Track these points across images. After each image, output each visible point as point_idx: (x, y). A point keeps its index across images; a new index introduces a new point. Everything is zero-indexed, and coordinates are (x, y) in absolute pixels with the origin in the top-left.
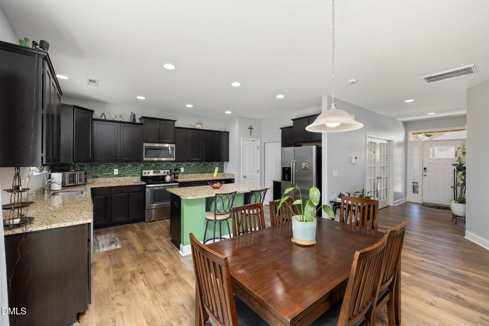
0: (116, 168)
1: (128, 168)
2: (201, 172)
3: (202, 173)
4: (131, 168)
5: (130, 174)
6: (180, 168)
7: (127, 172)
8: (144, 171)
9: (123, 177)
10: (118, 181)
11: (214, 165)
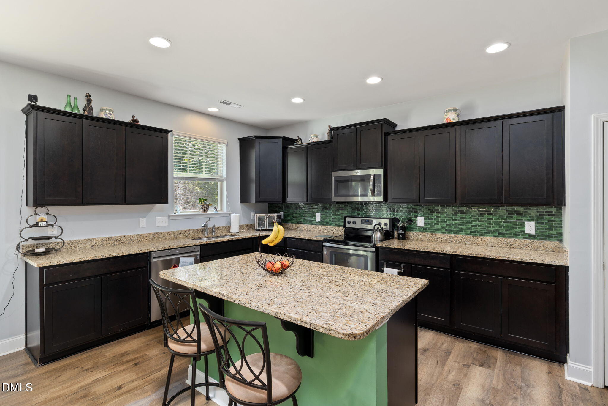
5: (334, 223)
6: (416, 217)
7: (331, 219)
8: (348, 219)
9: (325, 225)
11: (518, 214)
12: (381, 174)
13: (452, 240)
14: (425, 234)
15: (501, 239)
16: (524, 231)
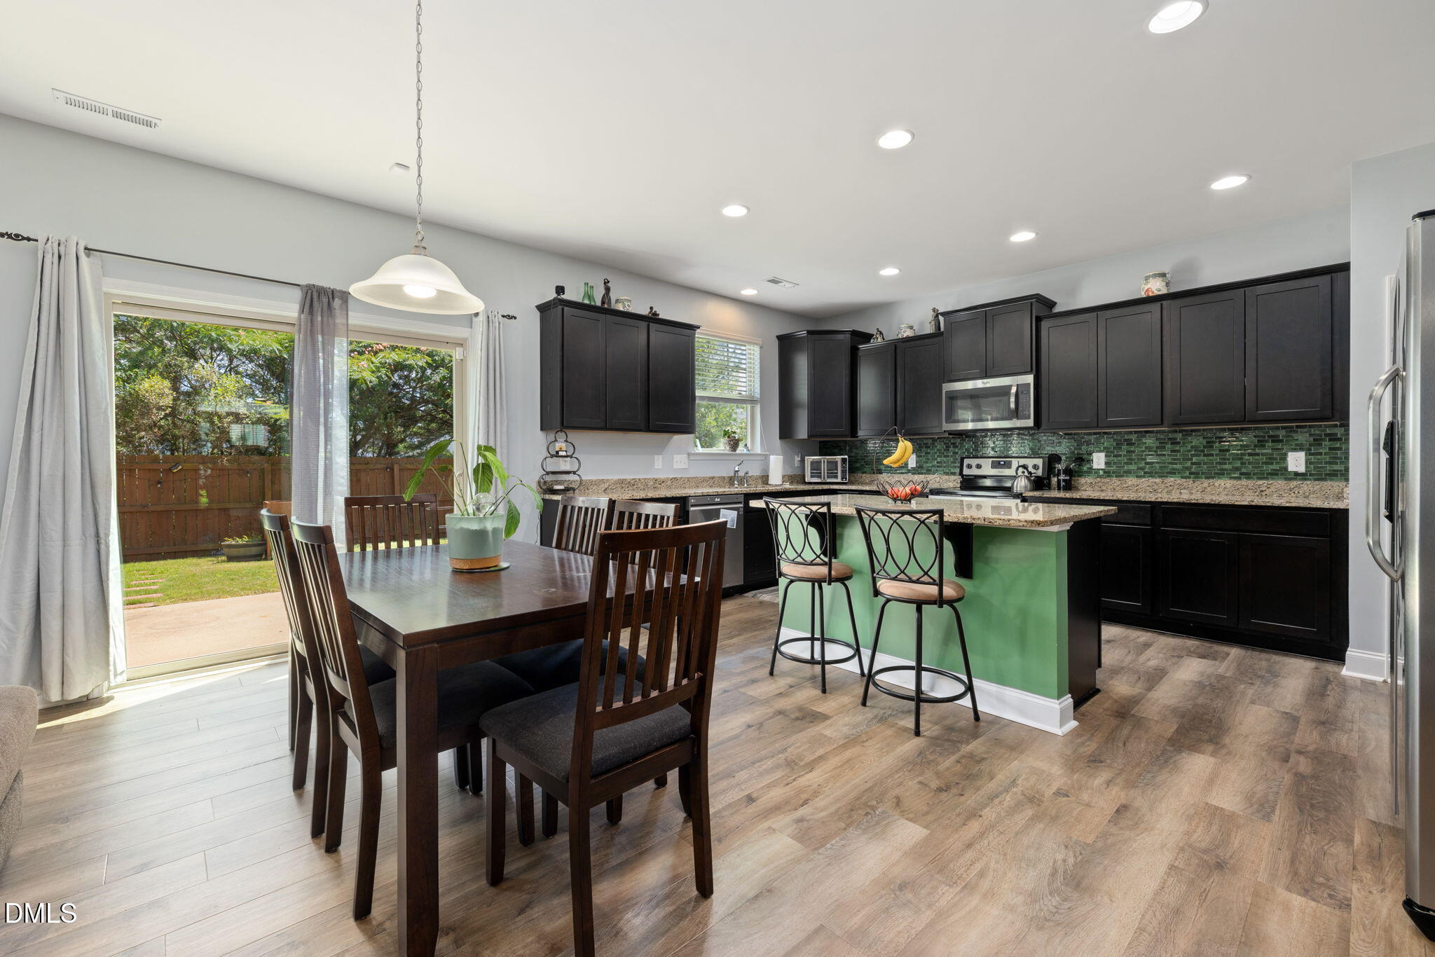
5: (941, 469)
6: (1090, 454)
7: (935, 463)
8: (966, 462)
9: (925, 474)
11: (1276, 440)
12: (1029, 384)
13: (1156, 487)
14: (1107, 480)
15: (1244, 482)
16: (1286, 469)
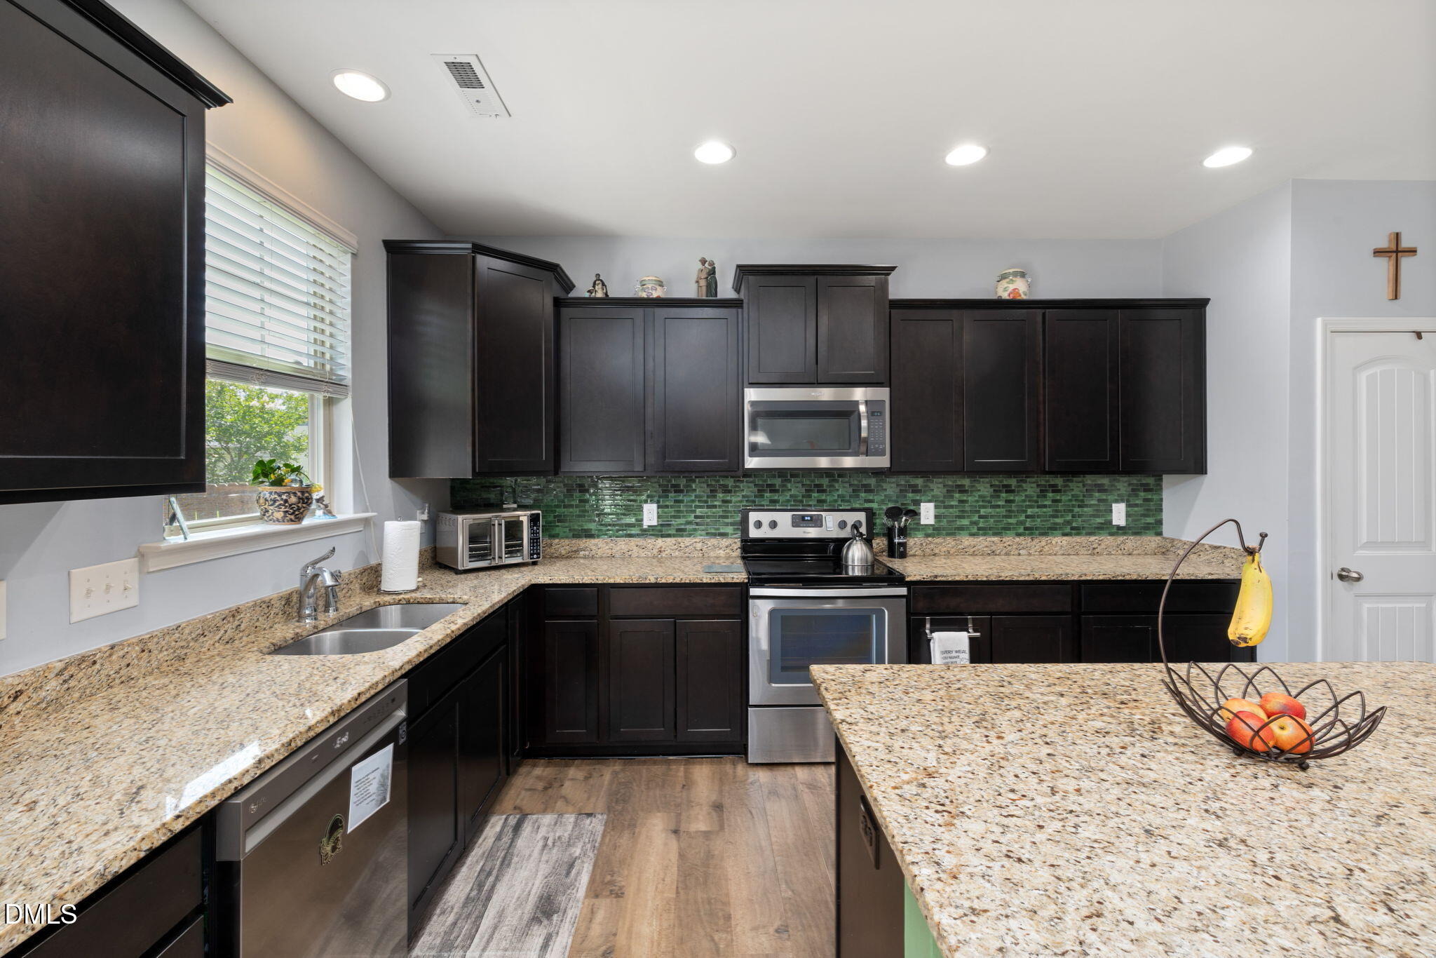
0: (651, 499)
1: (693, 501)
2: (1026, 529)
3: (1030, 531)
4: (706, 502)
5: (703, 527)
6: (917, 503)
7: (691, 518)
8: (753, 517)
9: (674, 536)
10: (655, 551)
11: (1101, 489)
12: (884, 402)
13: (994, 548)
14: (940, 540)
15: (1078, 539)
16: (1111, 522)
